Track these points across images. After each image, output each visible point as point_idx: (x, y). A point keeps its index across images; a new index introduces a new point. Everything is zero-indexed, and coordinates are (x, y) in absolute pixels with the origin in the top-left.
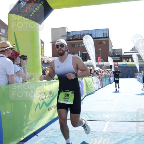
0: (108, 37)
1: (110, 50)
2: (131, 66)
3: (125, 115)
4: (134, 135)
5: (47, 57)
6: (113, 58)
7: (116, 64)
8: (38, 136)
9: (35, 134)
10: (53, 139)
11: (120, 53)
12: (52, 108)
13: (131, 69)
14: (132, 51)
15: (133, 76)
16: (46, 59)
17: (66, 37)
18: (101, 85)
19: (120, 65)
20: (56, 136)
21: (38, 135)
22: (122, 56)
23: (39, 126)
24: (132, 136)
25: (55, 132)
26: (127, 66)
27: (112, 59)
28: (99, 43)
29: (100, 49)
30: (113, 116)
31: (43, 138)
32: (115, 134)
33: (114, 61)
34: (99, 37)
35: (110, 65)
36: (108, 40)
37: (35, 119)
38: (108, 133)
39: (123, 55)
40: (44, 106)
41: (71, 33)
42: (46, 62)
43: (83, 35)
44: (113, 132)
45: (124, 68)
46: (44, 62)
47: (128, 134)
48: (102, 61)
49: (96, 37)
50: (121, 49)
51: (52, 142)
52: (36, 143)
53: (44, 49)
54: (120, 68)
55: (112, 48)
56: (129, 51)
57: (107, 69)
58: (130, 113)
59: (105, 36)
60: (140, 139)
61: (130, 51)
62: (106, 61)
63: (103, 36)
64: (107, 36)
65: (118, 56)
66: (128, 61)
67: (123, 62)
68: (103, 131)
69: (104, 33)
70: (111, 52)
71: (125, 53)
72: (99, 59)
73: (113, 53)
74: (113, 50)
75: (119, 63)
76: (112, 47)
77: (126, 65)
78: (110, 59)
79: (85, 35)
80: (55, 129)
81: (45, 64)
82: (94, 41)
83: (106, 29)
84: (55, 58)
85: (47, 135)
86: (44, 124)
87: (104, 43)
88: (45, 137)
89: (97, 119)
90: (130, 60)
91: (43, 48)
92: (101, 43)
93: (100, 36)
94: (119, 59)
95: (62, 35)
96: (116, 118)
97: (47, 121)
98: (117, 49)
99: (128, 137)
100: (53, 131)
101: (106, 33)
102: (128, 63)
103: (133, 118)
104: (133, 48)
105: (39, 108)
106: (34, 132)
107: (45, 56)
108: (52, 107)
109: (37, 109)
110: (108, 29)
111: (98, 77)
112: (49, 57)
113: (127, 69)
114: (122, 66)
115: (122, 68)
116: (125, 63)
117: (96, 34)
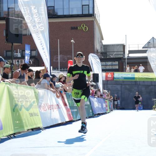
0: (92, 15)
1: (98, 47)
2: (144, 82)
7: (109, 75)
11: (119, 53)
13: (143, 89)
14: (148, 48)
19: (118, 78)
22: (125, 59)
26: (136, 82)
28: (72, 28)
29: (72, 41)
34: (70, 14)
36: (93, 22)
39: (126, 56)
45: (127, 86)
49: (66, 13)
54: (119, 87)
55: (101, 42)
56: (141, 49)
59: (86, 12)
63: (80, 13)
64: (91, 12)
65: (116, 59)
67: (126, 71)
69: (83, 6)
70: (100, 51)
71: (130, 52)
73: (104, 54)
74: (104, 46)
75: (117, 75)
76: (102, 39)
77: (134, 78)
87: (84, 27)
92: (77, 28)
93: (75, 13)
94: (117, 67)
98: (113, 45)
101: (88, 5)
102: (137, 75)
104: (149, 43)
113: (136, 88)
114: (123, 81)
115: (123, 86)
116: (131, 75)
117: (65, 7)
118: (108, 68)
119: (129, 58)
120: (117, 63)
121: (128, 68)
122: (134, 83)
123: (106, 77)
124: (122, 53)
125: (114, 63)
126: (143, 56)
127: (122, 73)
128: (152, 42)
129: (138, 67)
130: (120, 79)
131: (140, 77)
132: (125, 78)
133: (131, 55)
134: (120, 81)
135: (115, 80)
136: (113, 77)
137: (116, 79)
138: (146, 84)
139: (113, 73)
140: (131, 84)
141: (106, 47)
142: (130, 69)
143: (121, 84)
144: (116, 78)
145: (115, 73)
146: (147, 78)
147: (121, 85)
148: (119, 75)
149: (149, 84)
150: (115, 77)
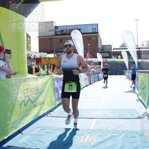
0: (97, 33)
1: (99, 46)
2: (120, 63)
3: (112, 112)
4: (121, 132)
5: (33, 52)
6: (102, 54)
7: (105, 60)
8: (22, 134)
9: (20, 132)
10: (38, 137)
11: (109, 49)
12: (38, 106)
13: (120, 66)
14: (122, 47)
15: (122, 73)
16: (32, 55)
17: (54, 31)
18: (89, 81)
19: (109, 61)
20: (42, 134)
21: (22, 132)
23: (23, 124)
24: (119, 133)
25: (41, 130)
26: (116, 63)
27: (101, 56)
28: (88, 39)
29: (89, 45)
30: (101, 113)
31: (28, 137)
32: (102, 131)
33: (103, 57)
34: (88, 32)
35: (99, 62)
36: (97, 36)
37: (20, 117)
38: (95, 131)
39: (112, 51)
40: (29, 103)
41: (59, 27)
42: (32, 57)
43: (72, 30)
44: (100, 129)
45: (113, 65)
46: (30, 57)
47: (115, 131)
48: (90, 57)
49: (85, 32)
50: (111, 45)
51: (38, 140)
52: (20, 141)
53: (30, 44)
54: (109, 65)
55: (101, 44)
56: (119, 48)
57: (96, 65)
58: (118, 110)
59: (94, 31)
60: (126, 136)
62: (95, 58)
63: (92, 32)
64: (97, 31)
65: (108, 52)
66: (117, 58)
67: (112, 58)
68: (90, 129)
69: (93, 29)
70: (100, 48)
71: (114, 49)
72: (87, 55)
73: (102, 49)
74: (102, 46)
75: (109, 60)
76: (101, 42)
77: (116, 61)
78: (99, 55)
79: (73, 30)
80: (41, 127)
81: (32, 59)
82: (83, 36)
83: (96, 24)
84: (42, 53)
85: (32, 133)
86: (29, 122)
87: (94, 38)
88: (30, 135)
89: (85, 117)
90: (119, 57)
91: (29, 42)
92: (90, 38)
93: (90, 32)
94: (108, 56)
95: (49, 29)
96: (104, 115)
97: (32, 119)
98: (106, 45)
99: (115, 135)
100: (39, 128)
101: (95, 28)
102: (117, 60)
103: (121, 115)
104: (122, 45)
105: (24, 105)
106: (19, 130)
107: (31, 51)
108: (37, 104)
109: (22, 107)
110: (98, 24)
111: (86, 74)
112: (36, 53)
113: (117, 66)
114: (111, 63)
115: (111, 65)
117: (85, 29)
118: (104, 56)
119: (113, 52)
120: (108, 54)
121: (113, 57)
122: (115, 63)
123: (104, 61)
124: (110, 49)
125: (107, 54)
128: (123, 45)
129: (118, 56)
131: (118, 61)
132: (112, 61)
133: (115, 50)
138: (121, 64)
141: (103, 46)
142: (114, 57)
145: (107, 59)
146: (121, 61)
149: (122, 64)
150: (107, 61)
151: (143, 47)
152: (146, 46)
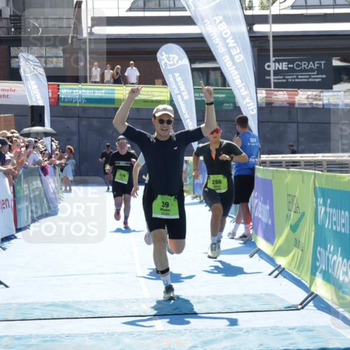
14: (144, 9)
45: (95, 122)
54: (72, 124)
56: (124, 13)
61: (130, 9)
66: (120, 80)
71: (97, 21)
75: (68, 91)
77: (112, 101)
90: (133, 73)
102: (121, 93)
114: (84, 109)
115: (84, 122)
116: (103, 91)
122: (113, 113)
126: (131, 35)
127: (80, 86)
130: (76, 102)
132: (89, 100)
134: (76, 107)
135: (61, 104)
136: (56, 96)
137: (64, 102)
139: (56, 86)
140: (103, 116)
143: (79, 117)
144: (64, 98)
145: (60, 87)
146: (146, 101)
147: (77, 119)
148: (72, 93)
150: (62, 96)
151: (275, 10)
152: (293, 7)
